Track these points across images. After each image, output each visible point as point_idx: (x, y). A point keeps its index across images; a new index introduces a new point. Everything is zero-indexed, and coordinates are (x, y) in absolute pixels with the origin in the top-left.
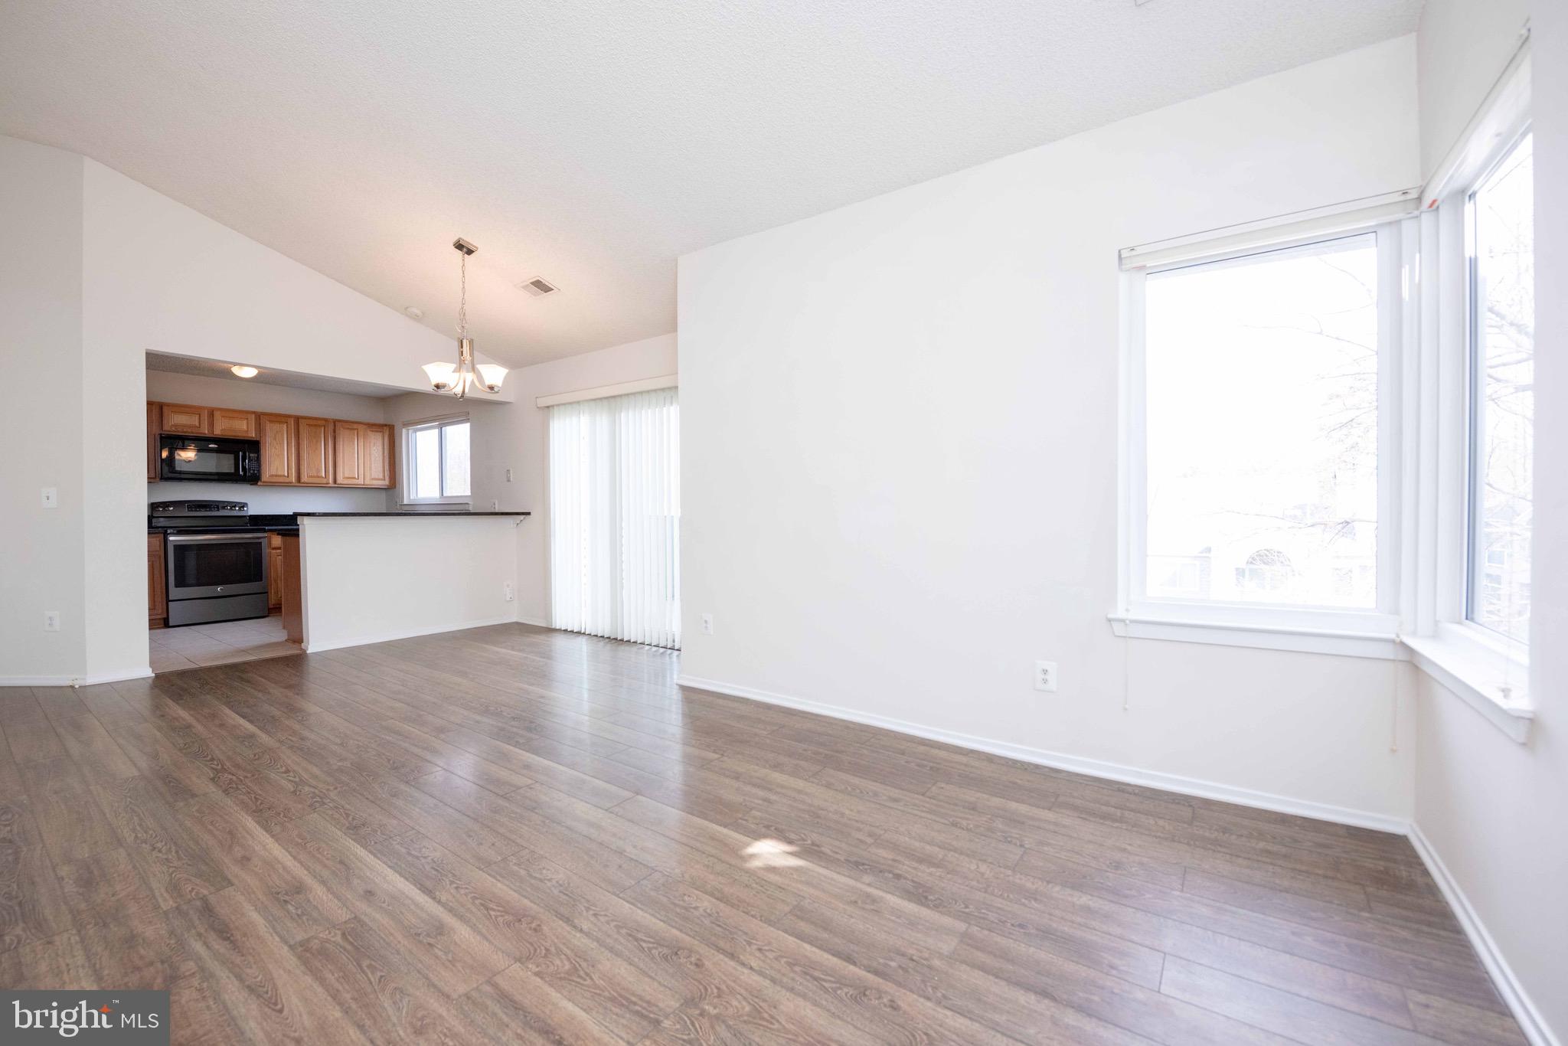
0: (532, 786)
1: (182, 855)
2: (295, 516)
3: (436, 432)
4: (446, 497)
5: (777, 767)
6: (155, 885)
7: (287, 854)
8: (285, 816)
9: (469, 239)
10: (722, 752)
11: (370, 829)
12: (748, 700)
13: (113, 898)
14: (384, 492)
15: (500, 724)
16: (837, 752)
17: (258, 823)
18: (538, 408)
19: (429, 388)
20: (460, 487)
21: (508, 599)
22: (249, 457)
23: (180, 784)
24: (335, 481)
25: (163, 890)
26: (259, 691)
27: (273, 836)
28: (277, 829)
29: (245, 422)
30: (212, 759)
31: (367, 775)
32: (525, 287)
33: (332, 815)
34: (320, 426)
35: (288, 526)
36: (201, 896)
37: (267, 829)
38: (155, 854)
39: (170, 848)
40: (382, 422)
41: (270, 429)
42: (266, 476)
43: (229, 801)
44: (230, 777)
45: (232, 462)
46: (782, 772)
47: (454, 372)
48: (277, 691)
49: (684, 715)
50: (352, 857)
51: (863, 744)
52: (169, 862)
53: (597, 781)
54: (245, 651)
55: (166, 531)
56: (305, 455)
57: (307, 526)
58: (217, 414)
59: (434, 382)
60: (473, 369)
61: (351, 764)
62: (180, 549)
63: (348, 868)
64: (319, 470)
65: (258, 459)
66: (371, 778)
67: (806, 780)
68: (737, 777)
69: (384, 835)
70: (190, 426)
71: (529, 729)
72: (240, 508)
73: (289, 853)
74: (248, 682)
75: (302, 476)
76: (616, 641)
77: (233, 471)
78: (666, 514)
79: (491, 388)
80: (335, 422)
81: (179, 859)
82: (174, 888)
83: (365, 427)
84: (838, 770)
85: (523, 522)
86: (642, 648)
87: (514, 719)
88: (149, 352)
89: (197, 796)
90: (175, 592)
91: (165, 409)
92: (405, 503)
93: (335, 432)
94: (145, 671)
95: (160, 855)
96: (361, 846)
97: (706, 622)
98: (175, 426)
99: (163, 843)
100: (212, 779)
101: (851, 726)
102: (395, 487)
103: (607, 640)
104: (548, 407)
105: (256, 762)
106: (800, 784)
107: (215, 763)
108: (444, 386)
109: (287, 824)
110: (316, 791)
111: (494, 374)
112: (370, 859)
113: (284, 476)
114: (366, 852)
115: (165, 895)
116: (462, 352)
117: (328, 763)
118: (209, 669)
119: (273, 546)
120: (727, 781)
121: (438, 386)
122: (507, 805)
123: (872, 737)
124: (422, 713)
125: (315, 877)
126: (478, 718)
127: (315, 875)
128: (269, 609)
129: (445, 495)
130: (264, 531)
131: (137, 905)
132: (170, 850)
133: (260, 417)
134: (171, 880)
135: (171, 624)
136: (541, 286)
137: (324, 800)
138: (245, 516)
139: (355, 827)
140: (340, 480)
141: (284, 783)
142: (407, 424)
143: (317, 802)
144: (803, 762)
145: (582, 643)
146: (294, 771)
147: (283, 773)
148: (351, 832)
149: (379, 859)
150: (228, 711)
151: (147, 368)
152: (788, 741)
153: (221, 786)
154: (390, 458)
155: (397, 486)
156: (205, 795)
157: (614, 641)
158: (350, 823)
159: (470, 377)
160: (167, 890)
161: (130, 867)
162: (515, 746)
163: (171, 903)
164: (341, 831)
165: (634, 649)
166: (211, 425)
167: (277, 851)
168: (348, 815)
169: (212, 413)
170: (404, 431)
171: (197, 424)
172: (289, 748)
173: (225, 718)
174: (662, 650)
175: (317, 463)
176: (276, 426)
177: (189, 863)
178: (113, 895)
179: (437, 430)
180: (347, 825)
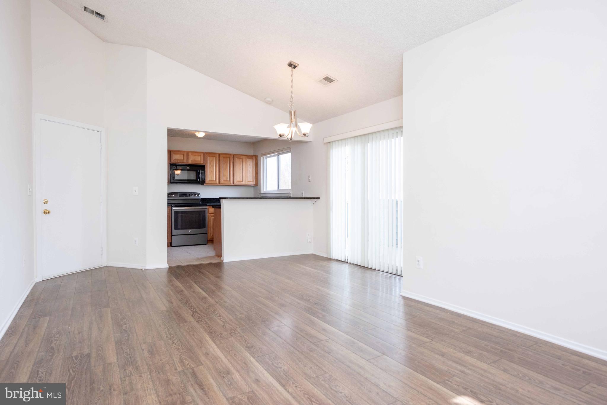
0: (327, 341)
1: (184, 348)
2: (220, 198)
3: (276, 158)
4: (281, 190)
5: (468, 353)
6: (175, 359)
7: (222, 355)
8: (220, 337)
9: (295, 61)
10: (431, 338)
11: (255, 349)
12: (445, 309)
13: (160, 362)
14: (253, 187)
15: (309, 306)
16: (509, 350)
17: (210, 338)
18: (324, 143)
19: (277, 137)
20: (286, 185)
21: (309, 242)
22: (201, 173)
23: (181, 316)
24: (233, 183)
25: (178, 362)
26: (207, 278)
27: (216, 345)
28: (218, 342)
29: (200, 157)
30: (191, 307)
31: (252, 323)
32: (320, 81)
33: (239, 339)
34: (228, 157)
35: (216, 203)
36: (191, 367)
37: (215, 342)
38: (174, 345)
39: (179, 344)
40: (252, 154)
41: (209, 159)
42: (207, 181)
43: (198, 326)
44: (199, 315)
45: (195, 175)
46: (472, 356)
47: (288, 127)
48: (213, 278)
49: (406, 313)
50: (249, 361)
51: (528, 348)
52: (179, 350)
53: (361, 343)
54: (199, 259)
55: (172, 205)
56: (222, 172)
57: (224, 204)
58: (190, 154)
59: (279, 134)
60: (296, 126)
61: (245, 316)
62: (177, 213)
63: (248, 367)
64: (227, 178)
65: (204, 173)
66: (254, 324)
67: (488, 364)
68: (443, 355)
69: (261, 353)
70: (180, 160)
71: (323, 310)
72: (197, 195)
73: (223, 354)
74: (202, 273)
75: (221, 181)
76: (365, 268)
77: (195, 179)
78: (393, 198)
79: (305, 134)
80: (234, 155)
81: (183, 349)
82: (182, 362)
83: (245, 156)
84: (511, 362)
85: (316, 202)
86: (378, 273)
87: (316, 304)
88: (168, 128)
89: (187, 322)
90: (175, 232)
91: (172, 153)
92: (262, 193)
93: (233, 159)
94: (166, 266)
95: (176, 346)
96: (252, 357)
97: (418, 261)
98: (175, 160)
99: (177, 341)
100: (192, 315)
101: (518, 335)
102: (258, 185)
103: (359, 267)
104: (330, 143)
105: (208, 310)
106: (485, 366)
107: (193, 308)
108: (283, 135)
109: (221, 341)
110: (232, 327)
111: (306, 127)
112: (256, 364)
113: (214, 181)
114: (255, 360)
115: (179, 364)
116: (291, 117)
117: (236, 314)
118: (188, 266)
119: (210, 212)
120: (436, 356)
121: (280, 136)
122: (316, 348)
123: (535, 344)
124: (273, 296)
125: (235, 368)
126: (299, 301)
127: (234, 367)
128: (208, 241)
129: (279, 189)
130: (207, 206)
131: (169, 366)
132: (179, 345)
133: (206, 155)
134: (180, 358)
135: (173, 246)
136: (328, 80)
137: (236, 332)
138: (199, 199)
139: (249, 347)
140: (235, 182)
141: (219, 321)
142: (263, 155)
143: (232, 332)
144: (485, 353)
145: (346, 267)
146: (223, 316)
147: (218, 316)
148: (248, 349)
149: (260, 365)
150: (196, 286)
151: (168, 136)
152: (474, 338)
153: (196, 319)
154: (256, 172)
155: (259, 185)
156: (190, 322)
157: (363, 268)
158: (246, 344)
159: (294, 129)
160: (179, 362)
161: (166, 349)
162: (317, 318)
163: (181, 368)
164: (243, 348)
165: (375, 273)
166: (188, 159)
167: (219, 353)
168: (246, 341)
169: (188, 153)
170: (262, 158)
171: (183, 159)
172: (219, 305)
173: (195, 288)
174: (390, 275)
175: (226, 175)
176: (211, 158)
177: (186, 351)
178: (161, 360)
179: (276, 157)
180: (246, 346)
